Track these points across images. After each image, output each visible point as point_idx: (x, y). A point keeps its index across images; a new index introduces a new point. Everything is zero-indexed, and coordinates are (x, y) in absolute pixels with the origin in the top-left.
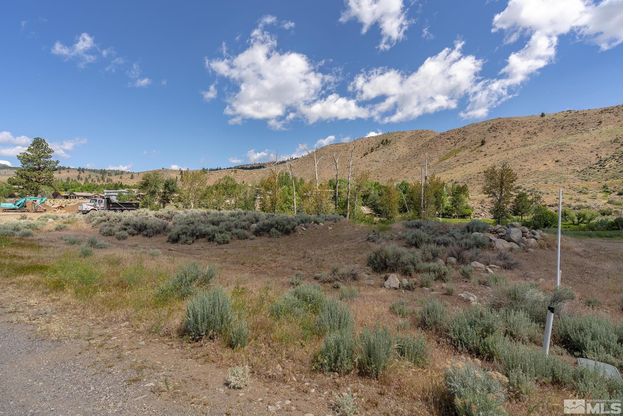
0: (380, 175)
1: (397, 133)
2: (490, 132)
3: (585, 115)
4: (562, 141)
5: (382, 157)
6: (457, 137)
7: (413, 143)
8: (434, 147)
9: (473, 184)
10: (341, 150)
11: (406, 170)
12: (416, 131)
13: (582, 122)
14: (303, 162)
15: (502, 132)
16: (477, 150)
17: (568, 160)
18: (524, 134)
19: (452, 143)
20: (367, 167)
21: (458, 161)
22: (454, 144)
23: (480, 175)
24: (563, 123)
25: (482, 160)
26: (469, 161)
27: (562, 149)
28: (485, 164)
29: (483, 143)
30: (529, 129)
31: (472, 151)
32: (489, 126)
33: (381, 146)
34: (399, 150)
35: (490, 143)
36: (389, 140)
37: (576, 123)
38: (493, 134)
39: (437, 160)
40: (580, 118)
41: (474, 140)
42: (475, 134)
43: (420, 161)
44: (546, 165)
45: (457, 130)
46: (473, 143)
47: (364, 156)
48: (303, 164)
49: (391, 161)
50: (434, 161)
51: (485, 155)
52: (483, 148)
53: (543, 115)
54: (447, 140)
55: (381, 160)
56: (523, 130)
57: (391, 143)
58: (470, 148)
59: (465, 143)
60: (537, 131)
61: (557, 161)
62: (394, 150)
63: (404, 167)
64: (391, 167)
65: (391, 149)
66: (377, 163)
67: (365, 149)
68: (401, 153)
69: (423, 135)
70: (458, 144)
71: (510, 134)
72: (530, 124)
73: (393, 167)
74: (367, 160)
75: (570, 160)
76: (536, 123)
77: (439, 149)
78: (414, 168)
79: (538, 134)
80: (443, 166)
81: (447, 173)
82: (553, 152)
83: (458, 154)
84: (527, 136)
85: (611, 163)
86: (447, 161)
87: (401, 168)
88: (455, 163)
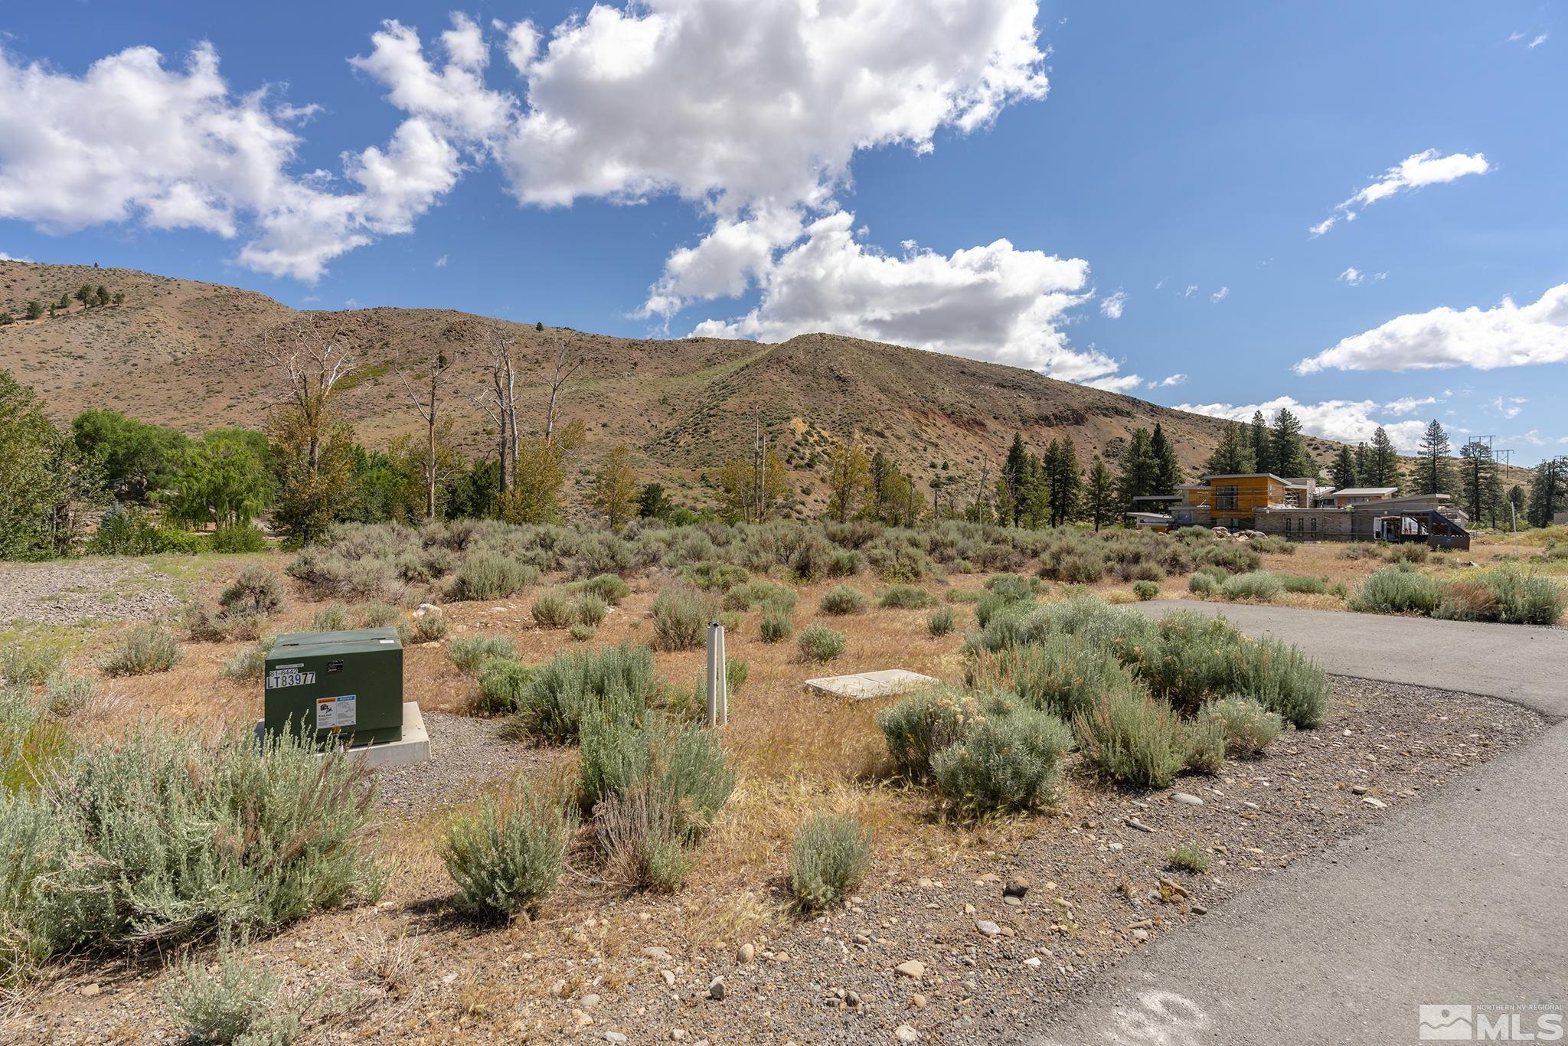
1: (138, 274)
2: (449, 340)
3: (608, 344)
4: (593, 387)
5: (97, 345)
6: (365, 333)
7: (212, 322)
11: (222, 402)
12: (217, 289)
13: (610, 358)
15: (477, 346)
19: (354, 348)
21: (390, 396)
23: (478, 438)
24: (579, 353)
25: (451, 403)
27: (601, 403)
28: (465, 412)
29: (441, 362)
30: (525, 351)
31: (418, 377)
32: (443, 326)
33: (79, 306)
34: (163, 332)
35: (456, 366)
36: (112, 291)
37: (600, 356)
38: (457, 346)
40: (603, 349)
41: (414, 352)
42: (411, 336)
43: (265, 379)
45: (361, 316)
46: (414, 356)
49: (141, 363)
51: (455, 392)
52: (443, 375)
53: (539, 328)
55: (96, 355)
56: (513, 349)
57: (124, 305)
58: (412, 369)
59: (395, 354)
60: (540, 357)
61: (604, 426)
62: (145, 328)
63: (211, 392)
64: (156, 386)
65: (131, 324)
66: (80, 363)
68: (175, 343)
69: (243, 304)
70: (371, 352)
71: (491, 353)
72: (523, 341)
73: (163, 385)
74: (31, 344)
75: (621, 426)
76: (533, 341)
77: (320, 357)
78: (251, 400)
79: (543, 365)
80: (352, 403)
81: (375, 424)
82: (590, 406)
83: (385, 379)
84: (524, 364)
85: (684, 440)
86: (358, 391)
87: (201, 392)
88: (384, 401)
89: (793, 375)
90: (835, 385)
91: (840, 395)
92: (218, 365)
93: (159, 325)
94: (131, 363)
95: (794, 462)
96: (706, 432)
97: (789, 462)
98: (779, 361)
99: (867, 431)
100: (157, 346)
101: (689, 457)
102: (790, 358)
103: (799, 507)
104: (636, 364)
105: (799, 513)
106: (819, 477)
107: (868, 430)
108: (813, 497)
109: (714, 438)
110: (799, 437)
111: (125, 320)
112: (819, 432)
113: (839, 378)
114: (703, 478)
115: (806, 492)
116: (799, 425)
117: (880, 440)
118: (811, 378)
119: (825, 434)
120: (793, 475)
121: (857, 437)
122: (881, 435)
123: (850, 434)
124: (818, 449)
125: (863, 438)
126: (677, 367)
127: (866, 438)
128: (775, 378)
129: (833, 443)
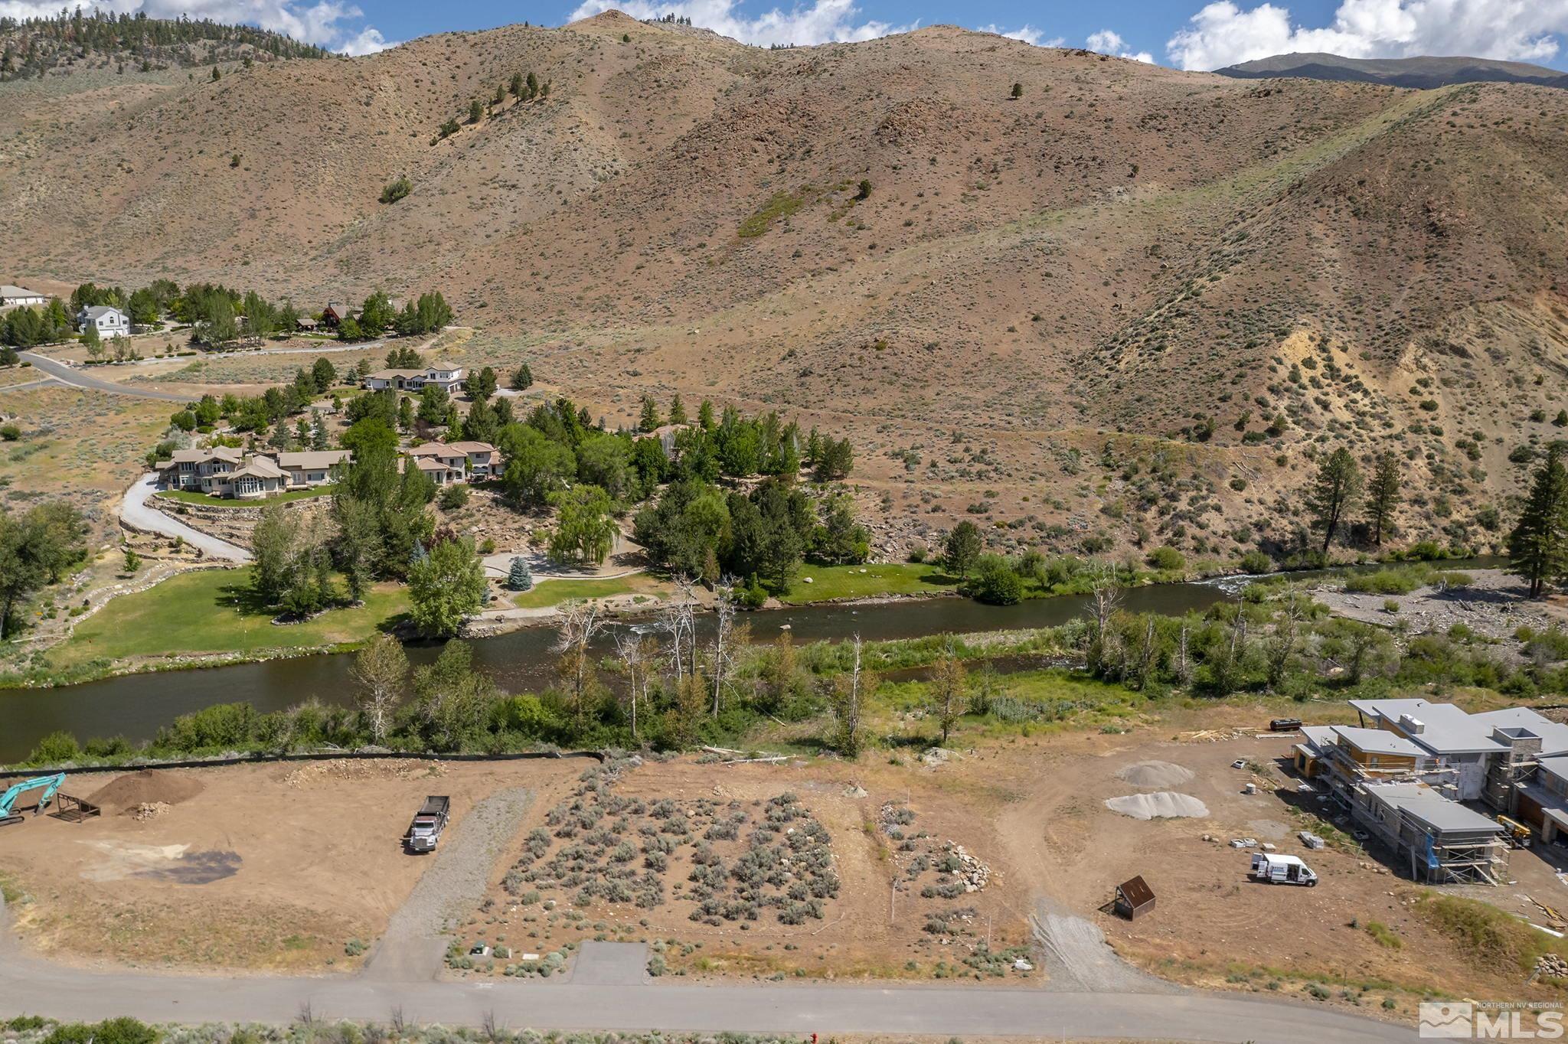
0: (544, 266)
2: (882, 145)
3: (1110, 122)
4: (1051, 230)
5: (527, 167)
6: (786, 135)
7: (633, 110)
8: (717, 169)
9: (849, 390)
10: (340, 98)
11: (631, 259)
13: (1101, 156)
14: (168, 140)
15: (915, 152)
16: (849, 214)
17: (1057, 316)
18: (970, 168)
19: (771, 161)
20: (474, 207)
21: (797, 255)
22: (775, 167)
24: (1059, 145)
25: (865, 266)
26: (829, 262)
27: (1050, 268)
29: (864, 191)
30: (985, 149)
31: (834, 218)
32: (880, 116)
33: (510, 101)
34: (586, 140)
35: (882, 194)
36: (538, 75)
37: (1087, 154)
38: (891, 155)
39: (728, 229)
41: (837, 168)
42: (839, 134)
44: (1011, 330)
45: (785, 103)
46: (836, 179)
47: (444, 135)
48: (172, 155)
50: (721, 233)
51: (871, 247)
52: (864, 211)
53: (1016, 92)
54: (757, 145)
55: (526, 182)
56: (967, 147)
57: (551, 97)
58: (829, 202)
60: (999, 159)
61: (1036, 319)
62: (569, 135)
63: (624, 245)
64: (576, 236)
65: (558, 132)
66: (513, 194)
67: (442, 99)
68: (596, 156)
69: (664, 75)
70: (791, 166)
71: (933, 161)
72: (984, 128)
73: (581, 235)
74: (472, 174)
75: (1062, 318)
76: (999, 125)
77: (734, 181)
78: (659, 256)
79: (1002, 176)
80: (755, 266)
81: (772, 306)
82: (1031, 277)
83: (796, 222)
84: (977, 177)
85: (1130, 357)
86: (764, 244)
87: (614, 247)
88: (787, 263)
89: (1354, 222)
90: (1421, 240)
91: (1420, 265)
92: (634, 200)
93: (582, 129)
94: (556, 190)
95: (1249, 428)
96: (1159, 349)
97: (1240, 426)
98: (1339, 191)
99: (1435, 345)
100: (579, 162)
101: (1116, 398)
102: (1361, 183)
103: (1204, 518)
104: (1135, 169)
105: (1201, 526)
106: (1278, 453)
107: (1437, 344)
108: (1245, 494)
109: (1163, 365)
110: (1284, 372)
111: (552, 126)
112: (1330, 359)
113: (1434, 229)
114: (1107, 449)
115: (1238, 486)
116: (1298, 345)
117: (1457, 360)
118: (1382, 226)
119: (1340, 360)
120: (1232, 452)
121: (1407, 359)
122: (1461, 352)
123: (1390, 358)
124: (1311, 393)
125: (1417, 361)
126: (1209, 163)
127: (1425, 360)
128: (1318, 230)
129: (1347, 379)
